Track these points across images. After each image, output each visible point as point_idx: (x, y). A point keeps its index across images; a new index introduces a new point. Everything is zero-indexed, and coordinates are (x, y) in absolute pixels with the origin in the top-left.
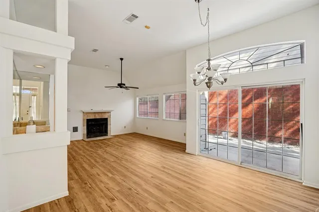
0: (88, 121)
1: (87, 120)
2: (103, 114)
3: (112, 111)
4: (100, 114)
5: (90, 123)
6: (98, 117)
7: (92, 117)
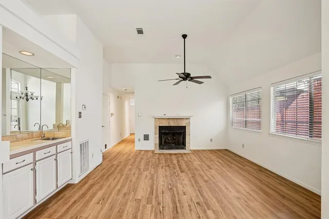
0: (161, 128)
1: (159, 126)
2: (179, 121)
3: (191, 116)
4: (176, 121)
5: (163, 131)
6: (172, 124)
7: (165, 124)
